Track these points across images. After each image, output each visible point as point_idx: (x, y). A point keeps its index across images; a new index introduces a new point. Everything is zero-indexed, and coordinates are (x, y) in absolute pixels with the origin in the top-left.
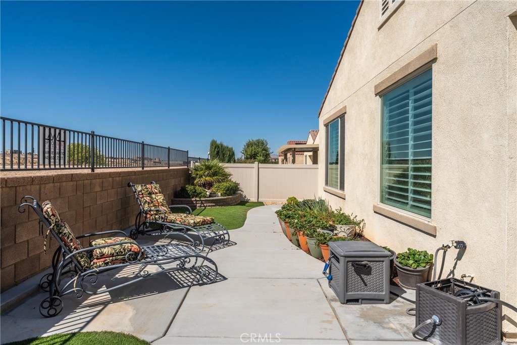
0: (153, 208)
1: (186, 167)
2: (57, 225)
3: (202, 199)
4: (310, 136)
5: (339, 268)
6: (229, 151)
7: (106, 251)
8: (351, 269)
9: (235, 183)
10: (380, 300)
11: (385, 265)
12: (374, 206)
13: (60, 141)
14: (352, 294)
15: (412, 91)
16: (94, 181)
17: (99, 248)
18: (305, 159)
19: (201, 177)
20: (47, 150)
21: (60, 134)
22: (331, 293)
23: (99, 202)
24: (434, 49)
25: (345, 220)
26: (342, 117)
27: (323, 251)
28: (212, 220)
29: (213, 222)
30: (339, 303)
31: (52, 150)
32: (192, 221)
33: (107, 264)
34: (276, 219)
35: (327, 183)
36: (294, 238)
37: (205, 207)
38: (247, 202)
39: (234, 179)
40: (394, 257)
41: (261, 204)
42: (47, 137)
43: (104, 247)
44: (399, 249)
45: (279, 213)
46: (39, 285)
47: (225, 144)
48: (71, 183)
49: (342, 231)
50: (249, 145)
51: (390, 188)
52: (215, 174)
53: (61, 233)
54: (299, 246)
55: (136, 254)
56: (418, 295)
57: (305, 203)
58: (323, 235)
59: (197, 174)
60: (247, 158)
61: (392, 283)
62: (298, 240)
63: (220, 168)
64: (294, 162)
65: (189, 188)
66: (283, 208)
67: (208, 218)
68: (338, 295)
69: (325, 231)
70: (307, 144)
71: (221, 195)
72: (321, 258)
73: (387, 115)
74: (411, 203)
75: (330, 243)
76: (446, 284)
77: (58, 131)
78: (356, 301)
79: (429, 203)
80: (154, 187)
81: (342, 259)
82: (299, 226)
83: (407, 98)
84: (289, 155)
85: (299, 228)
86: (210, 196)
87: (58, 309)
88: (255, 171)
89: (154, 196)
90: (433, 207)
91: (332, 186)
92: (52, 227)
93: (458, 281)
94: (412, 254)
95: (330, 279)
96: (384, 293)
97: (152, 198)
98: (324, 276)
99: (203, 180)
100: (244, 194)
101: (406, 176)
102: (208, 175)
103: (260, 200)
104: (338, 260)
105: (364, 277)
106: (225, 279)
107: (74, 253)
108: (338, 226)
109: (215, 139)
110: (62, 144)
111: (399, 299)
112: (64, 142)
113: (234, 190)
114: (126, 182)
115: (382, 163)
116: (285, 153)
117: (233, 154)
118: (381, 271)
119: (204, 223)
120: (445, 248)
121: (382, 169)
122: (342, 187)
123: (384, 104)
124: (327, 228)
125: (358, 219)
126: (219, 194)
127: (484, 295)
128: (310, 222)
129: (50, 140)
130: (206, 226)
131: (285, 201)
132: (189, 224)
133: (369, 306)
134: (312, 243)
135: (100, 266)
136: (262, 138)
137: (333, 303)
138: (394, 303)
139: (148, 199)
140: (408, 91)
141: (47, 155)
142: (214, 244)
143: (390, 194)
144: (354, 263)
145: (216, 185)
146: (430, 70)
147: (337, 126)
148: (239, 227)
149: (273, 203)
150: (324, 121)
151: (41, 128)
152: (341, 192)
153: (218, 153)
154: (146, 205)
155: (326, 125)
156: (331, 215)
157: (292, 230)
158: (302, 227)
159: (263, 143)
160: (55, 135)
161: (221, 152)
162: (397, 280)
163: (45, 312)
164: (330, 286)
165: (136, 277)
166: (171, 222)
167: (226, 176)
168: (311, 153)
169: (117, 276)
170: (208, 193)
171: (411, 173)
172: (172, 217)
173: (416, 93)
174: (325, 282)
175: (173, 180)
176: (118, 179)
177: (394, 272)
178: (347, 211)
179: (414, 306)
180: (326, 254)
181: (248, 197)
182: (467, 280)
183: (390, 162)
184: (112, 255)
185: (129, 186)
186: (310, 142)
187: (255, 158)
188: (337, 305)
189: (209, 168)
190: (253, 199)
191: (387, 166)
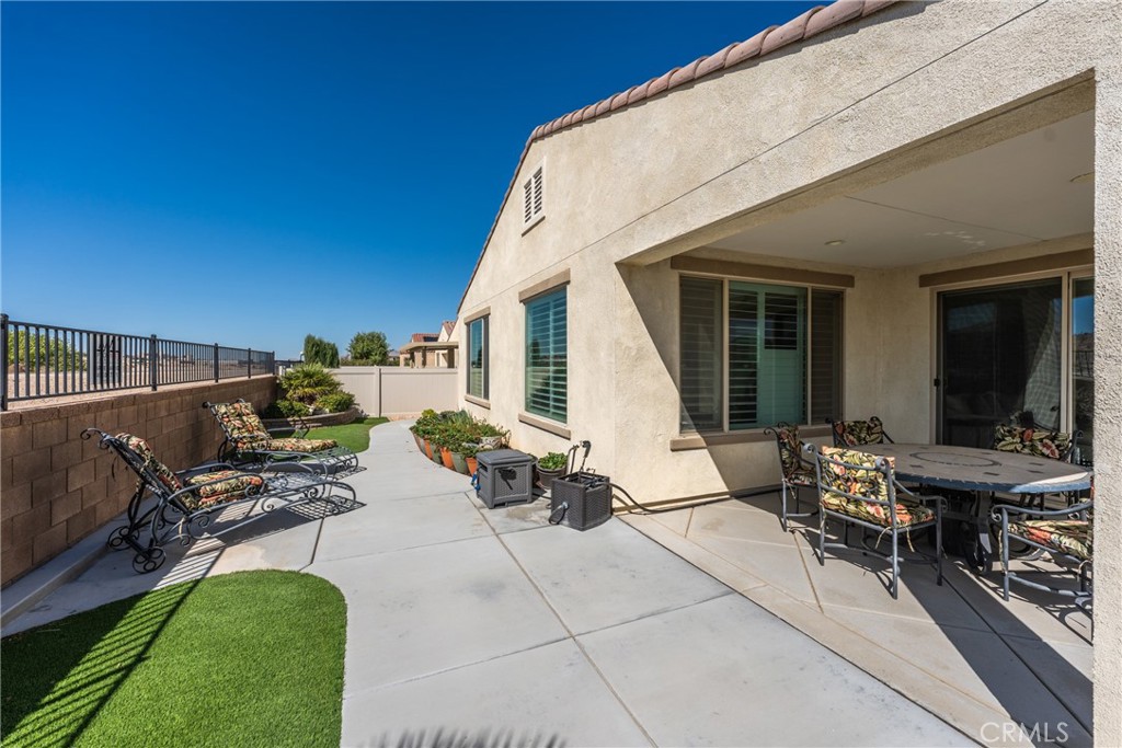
0: (246, 434)
1: (271, 375)
2: (153, 461)
3: (303, 418)
4: (443, 329)
5: (487, 477)
6: (332, 349)
7: (218, 487)
8: (498, 475)
9: (348, 394)
10: (524, 501)
11: (528, 469)
12: (520, 416)
13: (114, 351)
14: (499, 499)
15: (552, 304)
16: (159, 403)
17: (208, 484)
18: (437, 359)
19: (296, 387)
20: (98, 365)
21: (114, 341)
22: (479, 502)
23: (165, 431)
24: (567, 273)
25: (491, 431)
26: (486, 317)
27: (470, 466)
28: (335, 443)
29: (335, 445)
30: (487, 509)
31: (105, 365)
32: (309, 447)
33: (220, 502)
34: (411, 436)
35: (468, 392)
36: (436, 456)
37: (308, 429)
38: (365, 418)
39: (346, 389)
40: (536, 462)
41: (386, 420)
42: (98, 348)
43: (216, 483)
44: (541, 454)
45: (414, 430)
46: (108, 543)
47: (326, 340)
48: (132, 408)
49: (488, 442)
50: (359, 339)
51: (534, 396)
52: (318, 384)
53: (158, 471)
54: (442, 463)
55: (259, 487)
56: (553, 493)
57: (444, 415)
58: (468, 449)
59: (291, 385)
60: (356, 358)
61: (534, 486)
62: (440, 458)
63: (327, 376)
64: (424, 363)
65: (282, 404)
66: (419, 422)
67: (329, 441)
68: (485, 502)
69: (470, 445)
70: (440, 340)
71: (331, 411)
72: (467, 472)
73: (531, 323)
74: (552, 410)
75: (478, 454)
76: (575, 477)
77: (111, 338)
78: (502, 505)
79: (565, 409)
80: (244, 406)
81: (489, 468)
82: (441, 442)
83: (548, 309)
84: (418, 356)
85: (441, 444)
86: (314, 414)
87: (159, 561)
88: (375, 378)
89: (245, 418)
90: (569, 414)
91: (473, 394)
92: (146, 464)
93: (585, 474)
94: (552, 457)
95: (478, 489)
96: (527, 494)
97: (242, 421)
98: (472, 487)
99: (300, 392)
100: (360, 408)
101: (547, 384)
102: (309, 386)
103: (383, 415)
104: (485, 469)
105: (510, 481)
106: (363, 505)
107: (176, 493)
108: (484, 438)
109: (313, 334)
110: (117, 354)
111: (541, 498)
112: (120, 352)
113: (346, 404)
114: (200, 401)
115: (527, 366)
116: (412, 352)
117: (337, 353)
118: (524, 475)
119: (324, 447)
120: (575, 448)
121: (526, 372)
122: (486, 396)
123: (528, 311)
124: (473, 441)
125: (504, 430)
126: (327, 410)
127: (600, 480)
128: (454, 436)
129: (101, 351)
130: (327, 451)
131: (419, 415)
132: (305, 450)
133: (514, 507)
134: (457, 458)
135: (211, 506)
136: (377, 331)
137: (482, 510)
138: (536, 502)
139: (237, 423)
140: (548, 303)
141: (98, 372)
142: (336, 472)
143: (535, 402)
144: (500, 470)
145: (320, 399)
146: (565, 289)
147: (479, 326)
148: (363, 450)
149: (401, 418)
150: (465, 319)
151: (91, 336)
152: (485, 401)
153: (317, 353)
154: (236, 431)
155: (468, 324)
156: (475, 426)
157: (434, 447)
158: (445, 442)
159: (379, 337)
160: (108, 344)
161: (320, 351)
162: (539, 483)
163: (140, 568)
164: (478, 496)
165: (247, 518)
166: (277, 449)
167: (334, 386)
168: (446, 351)
169: (218, 520)
170: (311, 410)
171: (552, 382)
172: (277, 443)
173: (556, 306)
174: (473, 494)
175: (256, 395)
176: (187, 397)
177: (536, 476)
178: (492, 422)
179: (550, 501)
180: (473, 466)
181: (366, 412)
182: (591, 472)
183: (535, 364)
184: (227, 491)
185: (205, 406)
186: (443, 338)
187: (367, 358)
188: (486, 511)
189: (308, 375)
190: (373, 414)
191: (530, 369)
